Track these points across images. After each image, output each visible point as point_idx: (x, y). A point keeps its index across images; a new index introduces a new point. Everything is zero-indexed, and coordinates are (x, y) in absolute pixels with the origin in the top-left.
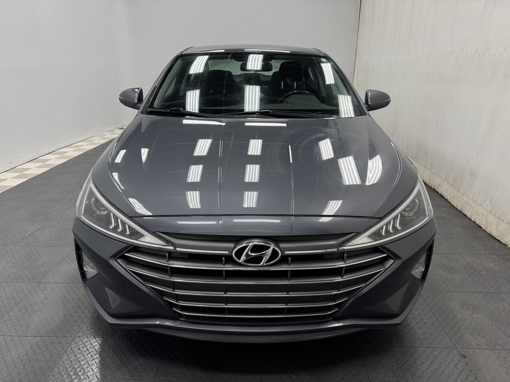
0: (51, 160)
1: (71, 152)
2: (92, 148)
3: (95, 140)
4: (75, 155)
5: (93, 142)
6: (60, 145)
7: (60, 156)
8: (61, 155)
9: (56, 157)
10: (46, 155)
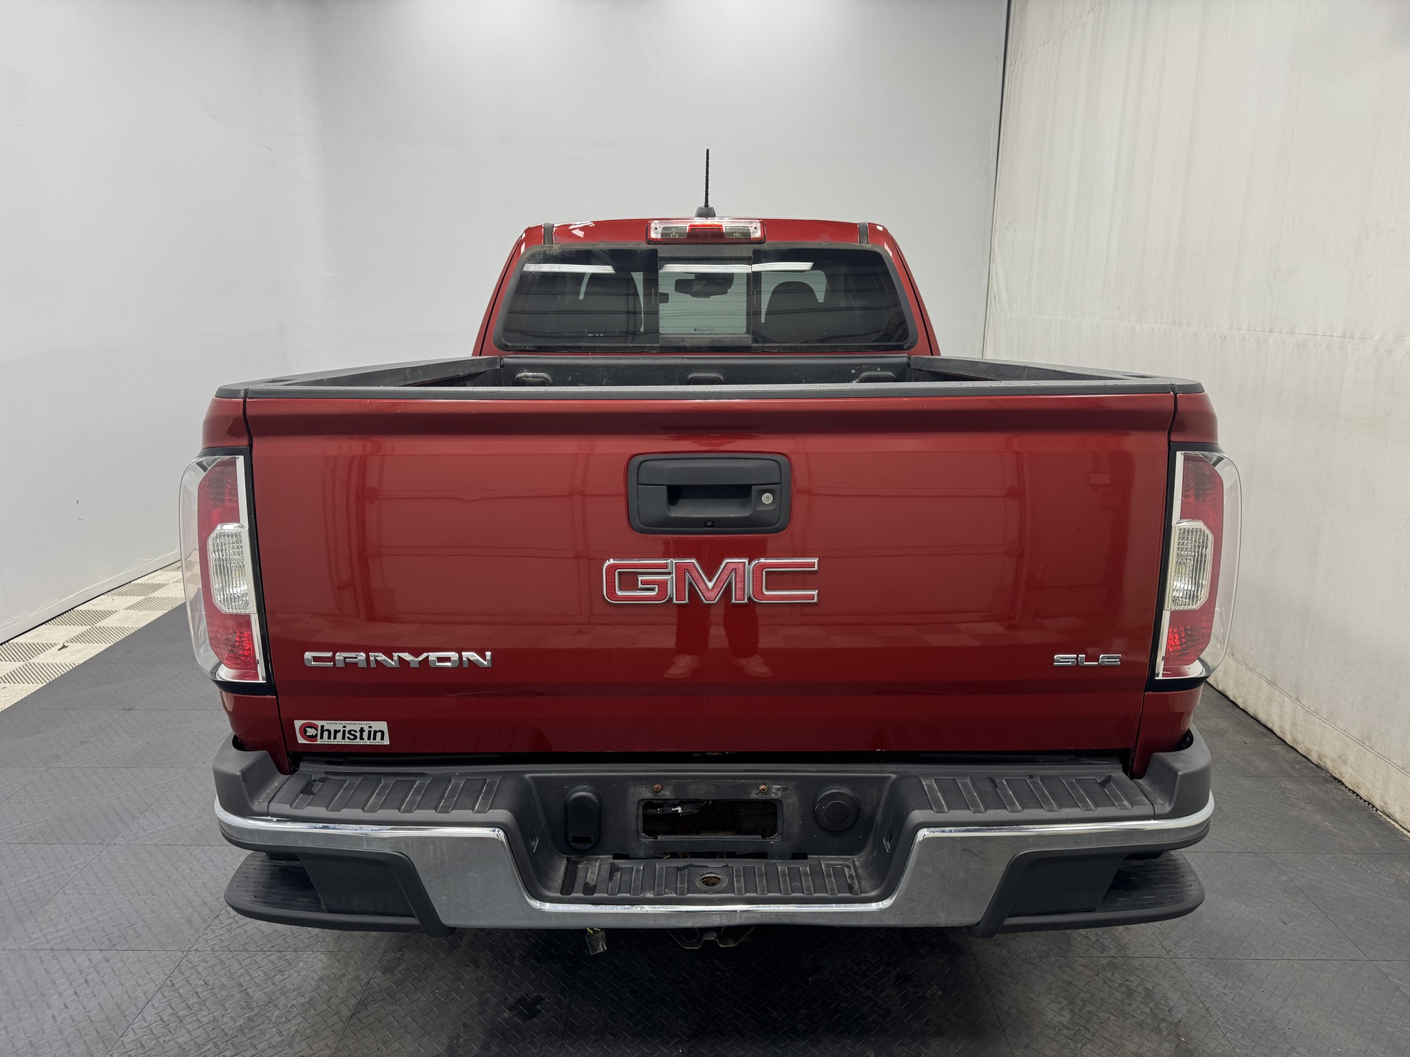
0: (53, 648)
1: (122, 613)
4: (134, 627)
6: (92, 587)
7: (85, 628)
8: (88, 627)
9: (73, 635)
10: (42, 624)
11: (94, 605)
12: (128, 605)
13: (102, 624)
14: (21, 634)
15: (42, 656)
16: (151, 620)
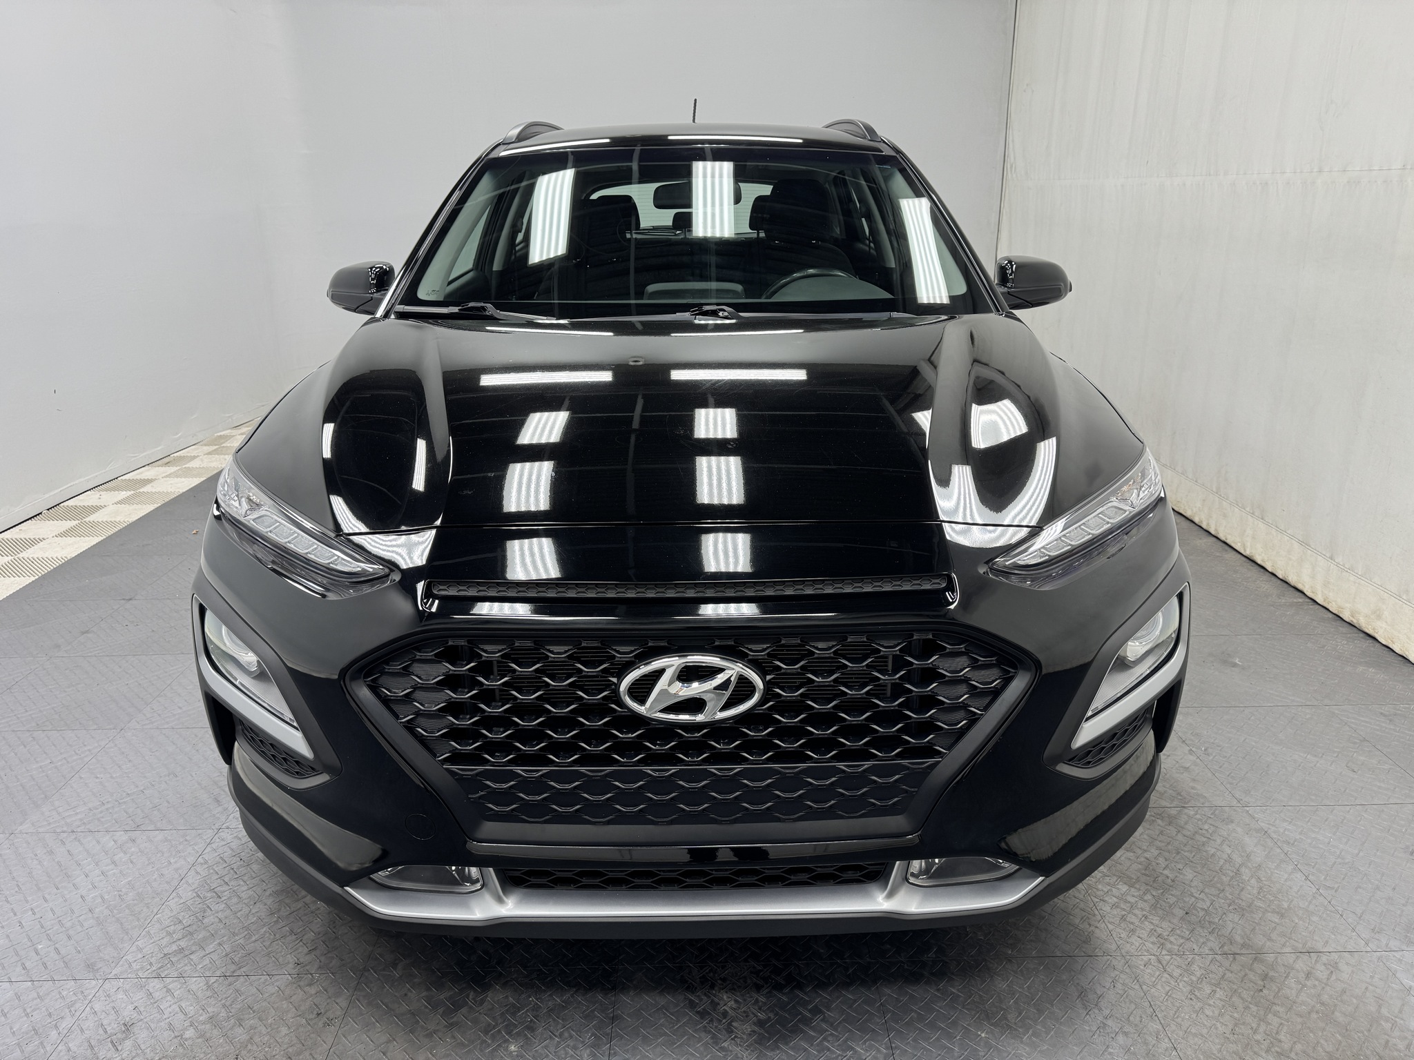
0: (41, 544)
1: (111, 508)
2: (184, 491)
3: (194, 457)
4: (126, 521)
5: (187, 466)
6: (77, 482)
7: (74, 523)
8: (77, 522)
10: (28, 520)
11: (81, 500)
12: (116, 500)
13: (91, 518)
14: (6, 530)
15: (30, 551)
16: (143, 514)
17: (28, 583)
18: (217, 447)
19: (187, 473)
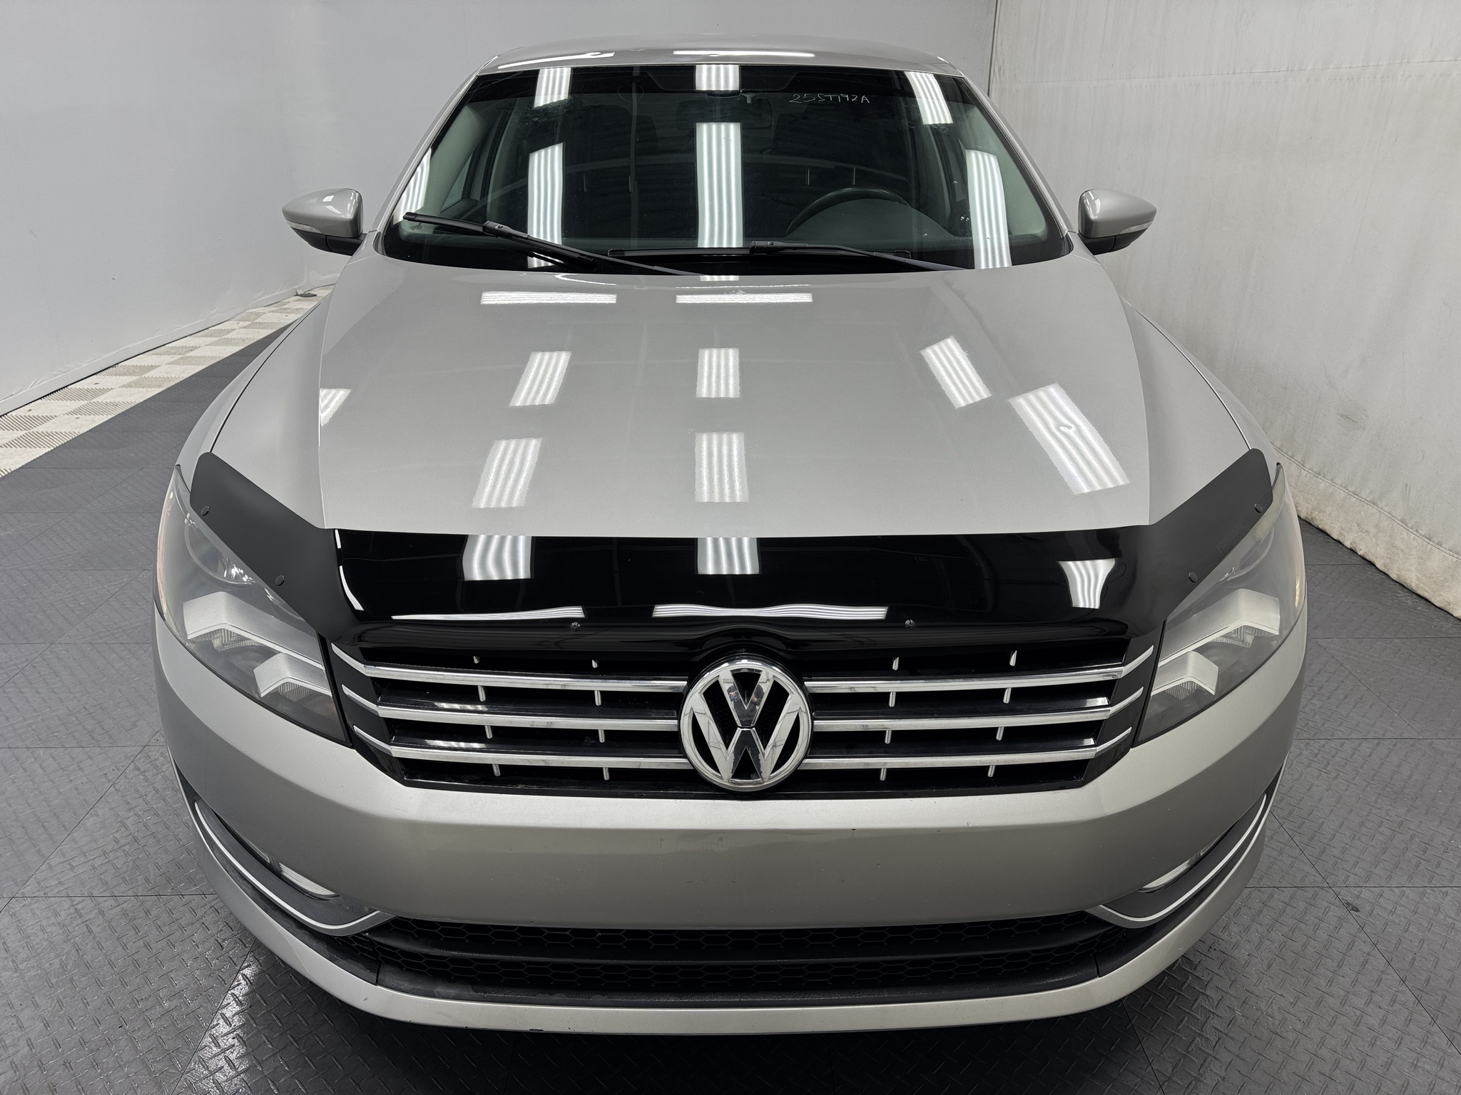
1: (164, 366)
2: (227, 355)
3: (233, 330)
4: (180, 377)
5: (225, 337)
6: (130, 346)
7: (134, 378)
8: (137, 377)
9: (124, 383)
10: (93, 375)
11: (137, 361)
13: (150, 374)
14: (77, 382)
16: (195, 372)
17: (107, 419)
18: (249, 323)
19: (228, 342)
